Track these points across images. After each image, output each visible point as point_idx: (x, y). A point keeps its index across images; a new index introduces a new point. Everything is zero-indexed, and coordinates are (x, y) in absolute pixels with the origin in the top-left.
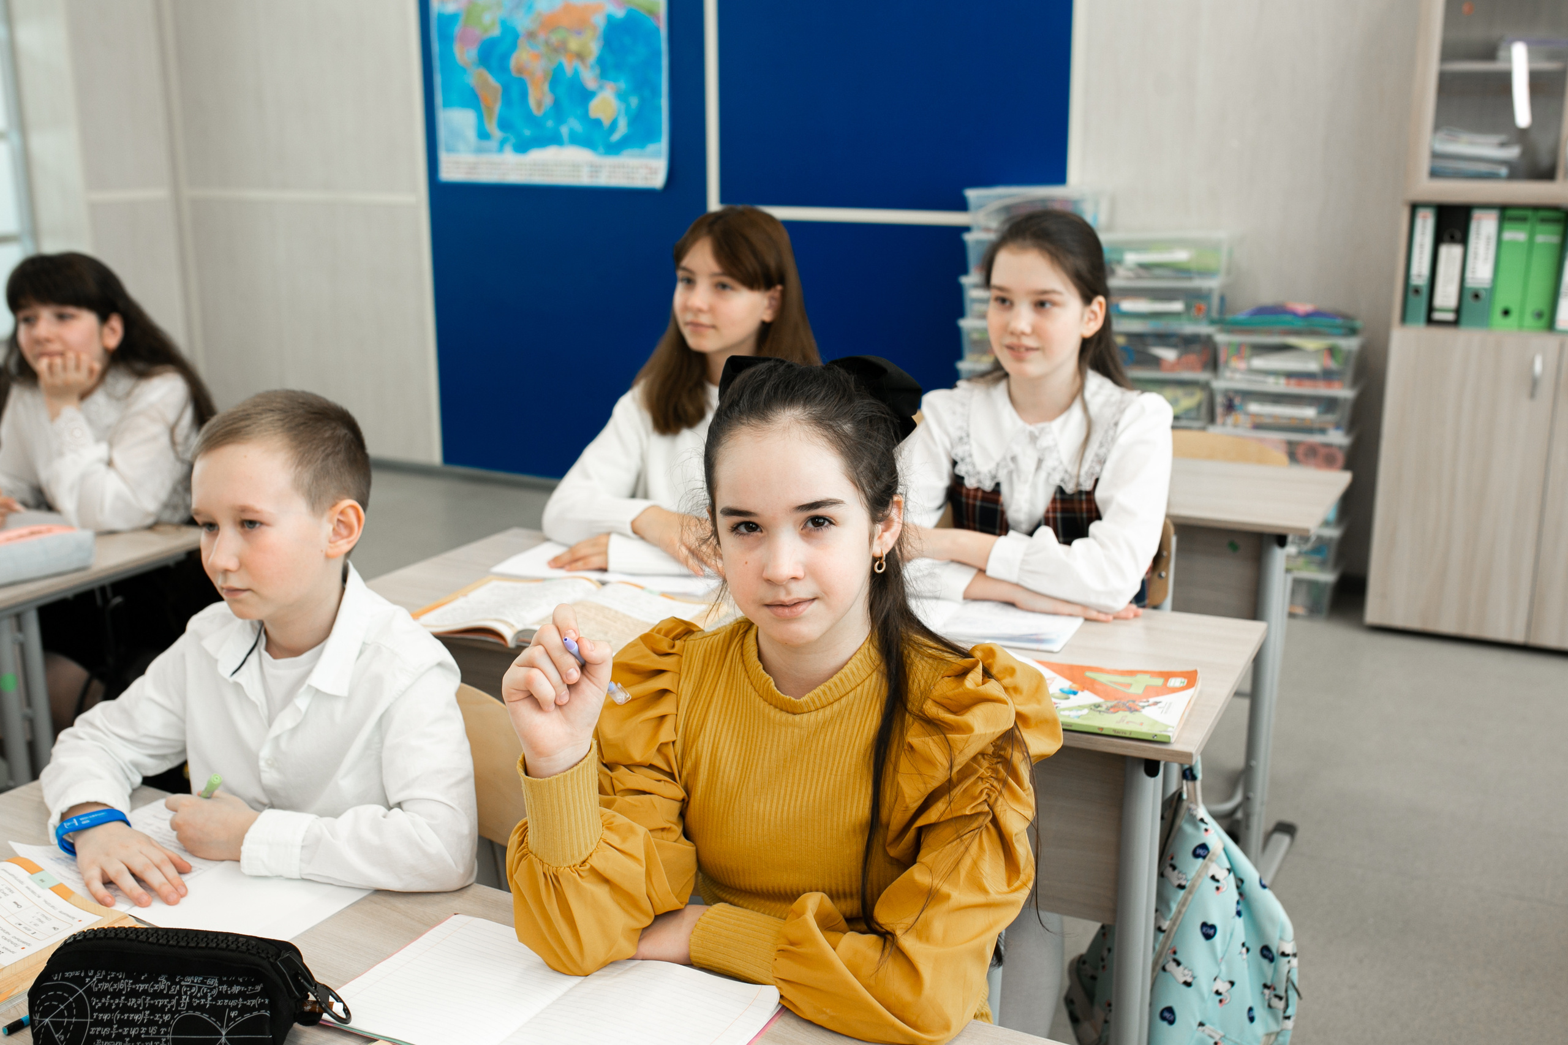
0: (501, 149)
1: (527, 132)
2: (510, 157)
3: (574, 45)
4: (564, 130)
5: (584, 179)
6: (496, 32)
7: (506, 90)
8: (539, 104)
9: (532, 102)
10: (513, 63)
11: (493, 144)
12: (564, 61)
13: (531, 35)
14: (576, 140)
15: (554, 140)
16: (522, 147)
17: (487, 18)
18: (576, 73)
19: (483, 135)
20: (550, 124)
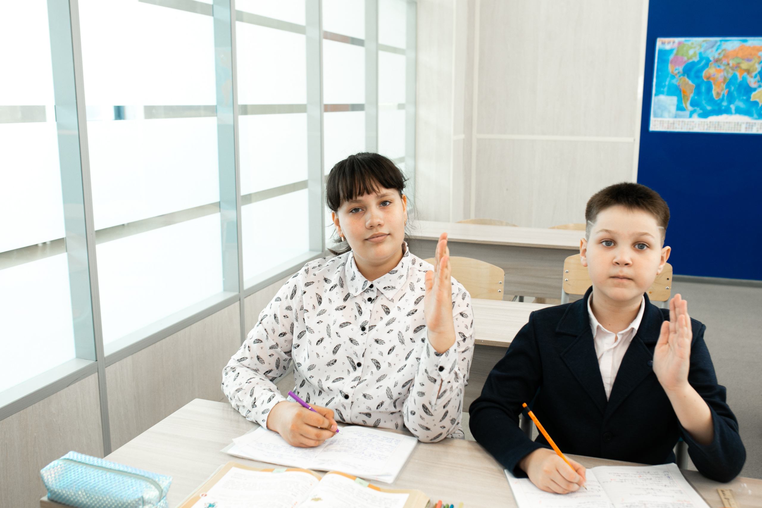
0: (691, 116)
1: (709, 108)
2: (696, 119)
3: (744, 65)
4: (733, 107)
5: (743, 130)
6: (696, 59)
7: (698, 87)
8: (718, 94)
9: (714, 93)
10: (704, 74)
11: (687, 113)
12: (738, 74)
13: (717, 61)
14: (739, 111)
15: (727, 111)
16: (705, 115)
17: (691, 52)
18: (744, 79)
19: (680, 108)
20: (725, 104)
